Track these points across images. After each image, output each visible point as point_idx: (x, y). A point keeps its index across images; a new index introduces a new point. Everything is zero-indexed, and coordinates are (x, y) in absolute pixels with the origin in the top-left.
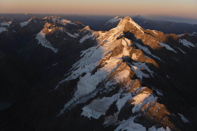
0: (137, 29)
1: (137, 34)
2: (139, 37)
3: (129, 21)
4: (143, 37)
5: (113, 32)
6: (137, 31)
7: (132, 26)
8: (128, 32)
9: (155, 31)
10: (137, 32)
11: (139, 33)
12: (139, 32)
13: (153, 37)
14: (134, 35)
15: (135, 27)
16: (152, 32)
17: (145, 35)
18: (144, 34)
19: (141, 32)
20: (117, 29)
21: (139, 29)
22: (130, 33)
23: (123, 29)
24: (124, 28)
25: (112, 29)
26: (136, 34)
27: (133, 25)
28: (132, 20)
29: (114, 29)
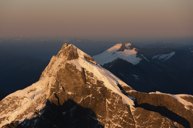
0: (105, 92)
1: (108, 110)
2: (115, 121)
3: (73, 62)
4: (130, 121)
5: (16, 107)
6: (108, 97)
7: (85, 81)
8: (70, 102)
9: (185, 98)
10: (108, 102)
11: (112, 108)
12: (113, 102)
13: (169, 121)
14: (94, 115)
15: (100, 83)
16: (176, 100)
17: (136, 113)
18: (133, 109)
19: (121, 102)
20: (31, 94)
21: (116, 90)
22: (79, 106)
23: (48, 93)
24: (52, 91)
25: (11, 95)
26: (103, 113)
27: (92, 75)
28: (86, 58)
29: (19, 93)
